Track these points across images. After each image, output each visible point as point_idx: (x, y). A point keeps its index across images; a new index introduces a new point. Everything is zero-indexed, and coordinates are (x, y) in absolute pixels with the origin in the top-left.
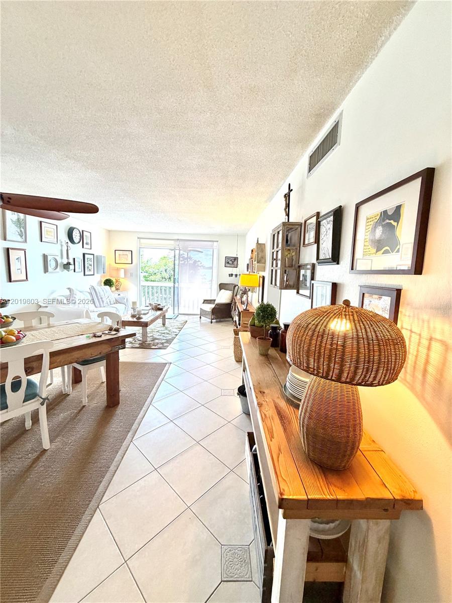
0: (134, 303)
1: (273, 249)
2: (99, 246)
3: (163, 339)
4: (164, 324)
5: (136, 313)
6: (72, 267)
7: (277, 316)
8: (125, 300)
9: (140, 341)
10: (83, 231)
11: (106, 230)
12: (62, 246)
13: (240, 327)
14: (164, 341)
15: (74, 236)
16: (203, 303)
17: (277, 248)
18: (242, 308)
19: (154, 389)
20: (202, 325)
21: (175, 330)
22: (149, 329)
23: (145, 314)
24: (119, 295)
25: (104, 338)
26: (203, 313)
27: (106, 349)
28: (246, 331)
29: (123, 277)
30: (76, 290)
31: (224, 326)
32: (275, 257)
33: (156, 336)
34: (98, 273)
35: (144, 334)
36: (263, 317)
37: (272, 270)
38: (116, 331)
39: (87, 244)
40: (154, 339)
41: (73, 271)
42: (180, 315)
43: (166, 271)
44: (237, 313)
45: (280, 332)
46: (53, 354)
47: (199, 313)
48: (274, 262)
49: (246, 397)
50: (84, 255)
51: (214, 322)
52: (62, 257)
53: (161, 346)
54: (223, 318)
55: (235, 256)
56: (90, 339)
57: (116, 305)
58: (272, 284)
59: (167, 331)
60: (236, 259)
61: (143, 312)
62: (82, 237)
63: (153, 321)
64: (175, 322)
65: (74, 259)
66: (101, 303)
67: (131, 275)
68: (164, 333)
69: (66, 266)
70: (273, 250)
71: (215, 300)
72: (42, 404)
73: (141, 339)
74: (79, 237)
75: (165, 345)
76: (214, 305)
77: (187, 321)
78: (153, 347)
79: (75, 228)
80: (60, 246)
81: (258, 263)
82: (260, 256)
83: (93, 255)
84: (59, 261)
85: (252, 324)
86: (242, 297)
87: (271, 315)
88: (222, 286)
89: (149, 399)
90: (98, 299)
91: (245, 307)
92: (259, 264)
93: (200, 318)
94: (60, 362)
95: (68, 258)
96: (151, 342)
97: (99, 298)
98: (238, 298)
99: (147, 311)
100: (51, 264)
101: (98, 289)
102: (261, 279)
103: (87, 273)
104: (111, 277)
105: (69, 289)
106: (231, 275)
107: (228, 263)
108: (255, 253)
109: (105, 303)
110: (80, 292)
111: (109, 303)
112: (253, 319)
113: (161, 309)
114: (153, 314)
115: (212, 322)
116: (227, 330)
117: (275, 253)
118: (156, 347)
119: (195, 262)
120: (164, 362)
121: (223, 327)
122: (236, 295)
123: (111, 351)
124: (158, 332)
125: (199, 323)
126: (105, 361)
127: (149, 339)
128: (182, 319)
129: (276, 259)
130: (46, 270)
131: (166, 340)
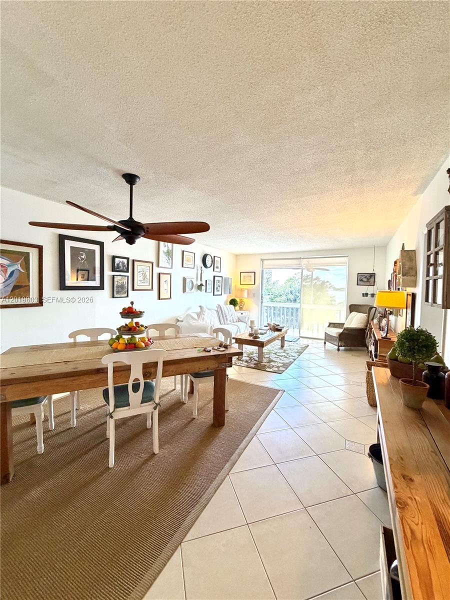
0: (252, 322)
1: (429, 249)
2: (227, 270)
3: (280, 363)
4: (282, 346)
5: (253, 332)
6: (204, 288)
7: (439, 350)
8: (247, 319)
9: (256, 361)
10: (214, 257)
11: (233, 254)
12: (198, 270)
13: (377, 360)
14: (280, 365)
15: (207, 262)
16: (329, 326)
17: (436, 247)
18: (380, 335)
19: (262, 418)
20: (327, 351)
21: (293, 354)
22: (265, 349)
23: (262, 334)
24: (242, 314)
25: (212, 353)
26: (328, 338)
27: (212, 365)
28: (385, 366)
29: (246, 297)
30: (206, 308)
31: (356, 356)
32: (432, 261)
33: (273, 357)
34: (225, 293)
35: (261, 354)
36: (411, 349)
37: (428, 282)
38: (225, 348)
39: (217, 267)
40: (270, 361)
41: (205, 291)
42: (301, 338)
43: (291, 293)
44: (373, 341)
45: (446, 376)
46: (166, 363)
47: (324, 338)
48: (431, 268)
49: (383, 464)
50: (214, 277)
51: (342, 350)
52: (197, 280)
53: (276, 369)
54: (355, 346)
55: (372, 272)
56: (200, 352)
57: (237, 324)
58: (427, 300)
59: (285, 354)
60: (372, 275)
61: (260, 331)
62: (213, 262)
63: (269, 342)
64: (294, 345)
65: (206, 281)
66: (225, 320)
67: (254, 295)
68: (281, 356)
69: (200, 287)
70: (429, 253)
71: (344, 324)
72: (155, 409)
73: (257, 359)
74: (211, 262)
75: (281, 369)
76: (343, 330)
77: (308, 346)
78: (268, 370)
79: (208, 255)
80: (196, 270)
81: (403, 275)
82: (407, 267)
83: (222, 277)
84: (195, 283)
85: (393, 358)
86: (380, 322)
87: (425, 346)
88: (353, 308)
89: (254, 429)
90: (223, 317)
91: (385, 334)
92: (405, 277)
93: (325, 343)
94: (173, 371)
95: (201, 280)
96: (266, 364)
97: (224, 315)
98: (375, 323)
99: (265, 331)
100: (188, 285)
101: (224, 307)
102: (410, 298)
103: (216, 293)
104: (236, 297)
105: (200, 306)
106: (366, 295)
107: (362, 280)
108: (399, 264)
109: (229, 320)
110: (209, 310)
111: (232, 321)
112: (394, 350)
113: (280, 330)
114: (270, 335)
115: (339, 350)
116: (359, 362)
117: (432, 257)
118: (271, 370)
119: (323, 283)
120: (278, 388)
121: (353, 357)
122: (373, 320)
123: (218, 367)
124: (275, 354)
125: (323, 349)
126: (213, 377)
127: (265, 360)
128: (304, 342)
129: (435, 265)
130: (184, 291)
131: (283, 363)
